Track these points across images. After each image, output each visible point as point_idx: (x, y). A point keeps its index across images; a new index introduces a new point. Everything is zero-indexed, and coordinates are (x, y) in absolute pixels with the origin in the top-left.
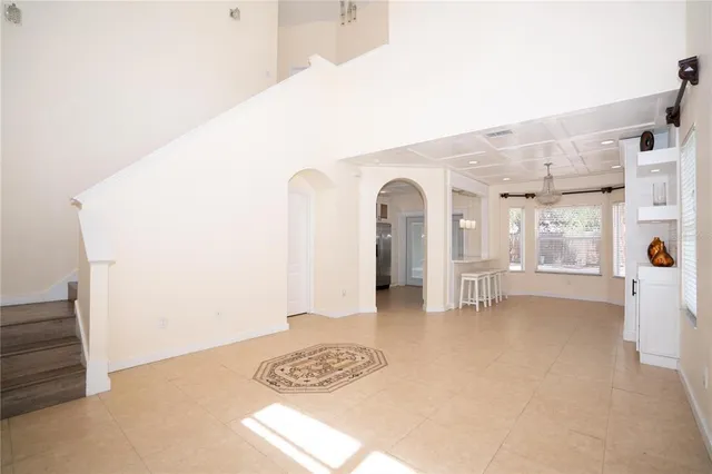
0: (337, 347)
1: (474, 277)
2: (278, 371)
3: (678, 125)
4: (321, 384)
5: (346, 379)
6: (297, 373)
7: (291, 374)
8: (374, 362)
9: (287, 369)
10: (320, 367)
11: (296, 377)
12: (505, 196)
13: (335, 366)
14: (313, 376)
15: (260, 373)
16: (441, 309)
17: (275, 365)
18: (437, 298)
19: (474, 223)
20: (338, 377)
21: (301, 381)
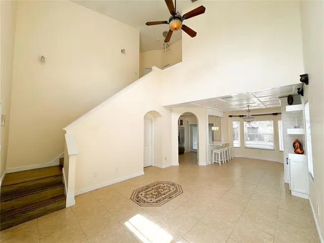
0: (163, 183)
1: (219, 152)
2: (140, 195)
3: (303, 95)
4: (157, 202)
5: (167, 199)
6: (147, 196)
7: (145, 197)
8: (178, 191)
9: (144, 194)
10: (156, 193)
11: (147, 198)
12: (231, 116)
13: (162, 193)
14: (153, 198)
15: (133, 195)
16: (205, 164)
17: (139, 192)
18: (203, 159)
19: (218, 128)
20: (163, 199)
21: (149, 200)
